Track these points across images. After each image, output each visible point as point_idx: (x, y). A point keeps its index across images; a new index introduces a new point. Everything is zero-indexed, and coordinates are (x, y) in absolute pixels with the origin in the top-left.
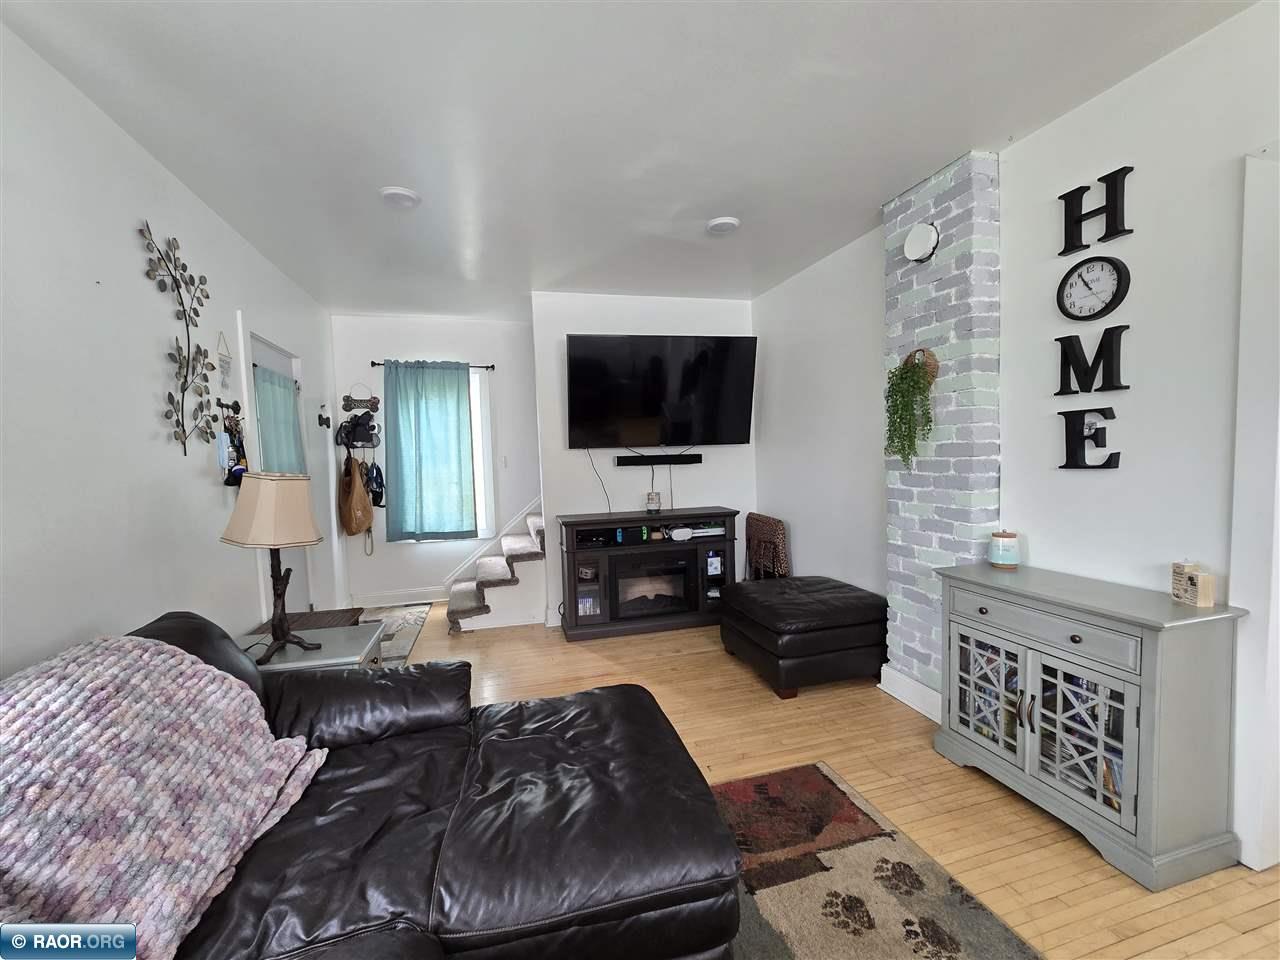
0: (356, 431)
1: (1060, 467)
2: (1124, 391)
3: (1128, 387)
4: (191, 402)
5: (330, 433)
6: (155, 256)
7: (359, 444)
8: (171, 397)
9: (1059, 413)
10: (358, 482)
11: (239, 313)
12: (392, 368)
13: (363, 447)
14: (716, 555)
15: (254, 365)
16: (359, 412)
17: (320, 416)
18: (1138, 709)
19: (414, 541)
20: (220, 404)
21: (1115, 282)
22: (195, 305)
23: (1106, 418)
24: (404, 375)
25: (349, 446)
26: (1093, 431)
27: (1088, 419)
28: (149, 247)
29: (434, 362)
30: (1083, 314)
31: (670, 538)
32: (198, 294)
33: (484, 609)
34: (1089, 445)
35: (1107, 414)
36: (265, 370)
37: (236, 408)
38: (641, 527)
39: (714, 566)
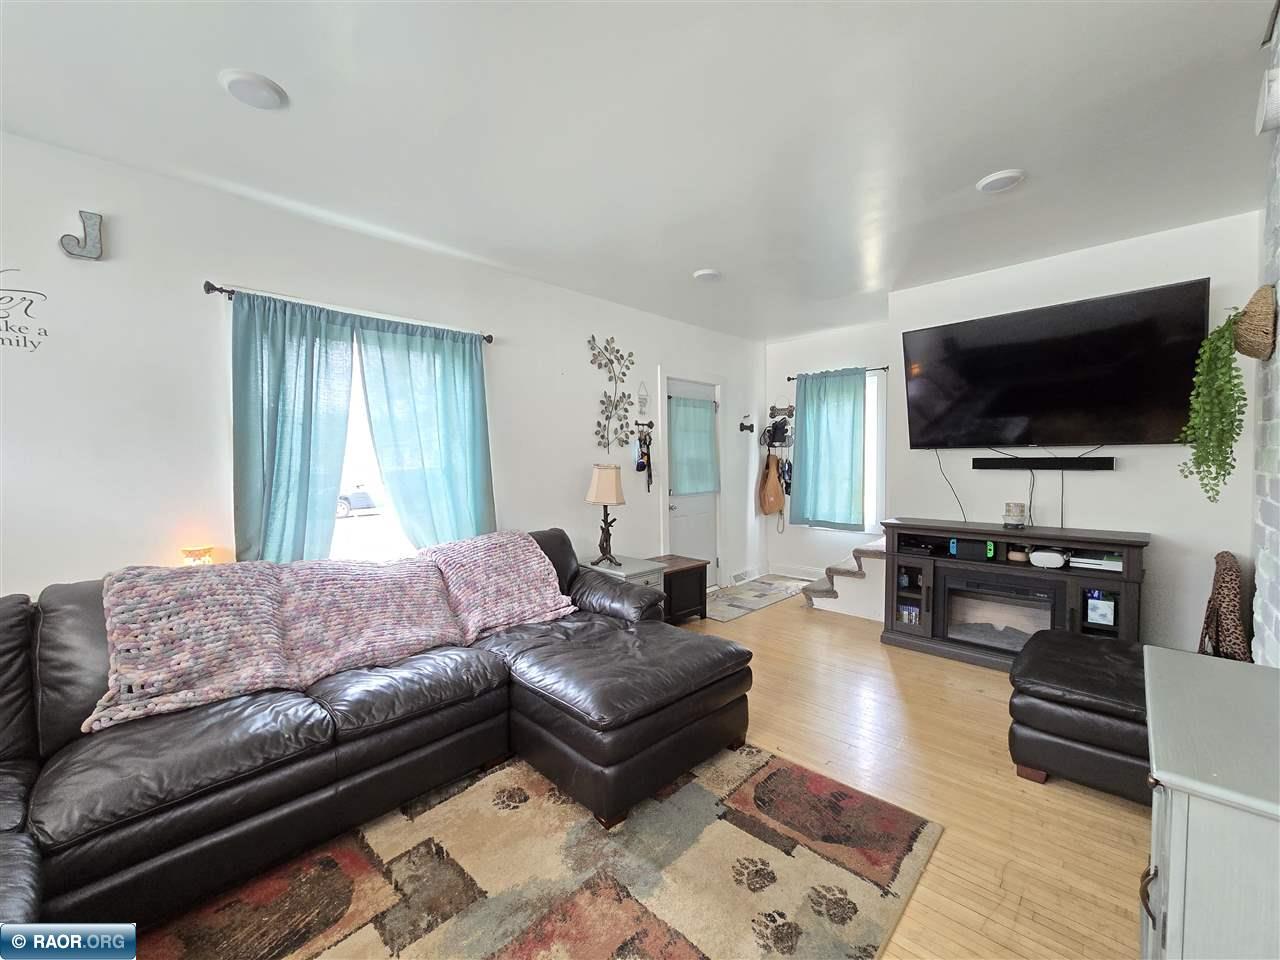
0: (776, 434)
4: (614, 424)
5: (755, 436)
6: (596, 352)
7: (777, 444)
8: (599, 424)
10: (773, 473)
11: (659, 368)
12: (803, 379)
13: (781, 446)
14: (1105, 597)
15: (669, 397)
16: (778, 419)
17: (742, 424)
19: (807, 526)
20: (637, 424)
22: (624, 370)
24: (812, 385)
25: (770, 445)
28: (593, 349)
29: (836, 371)
31: (1028, 563)
32: (627, 363)
33: (831, 593)
36: (679, 399)
37: (650, 425)
38: (985, 542)
39: (1100, 612)
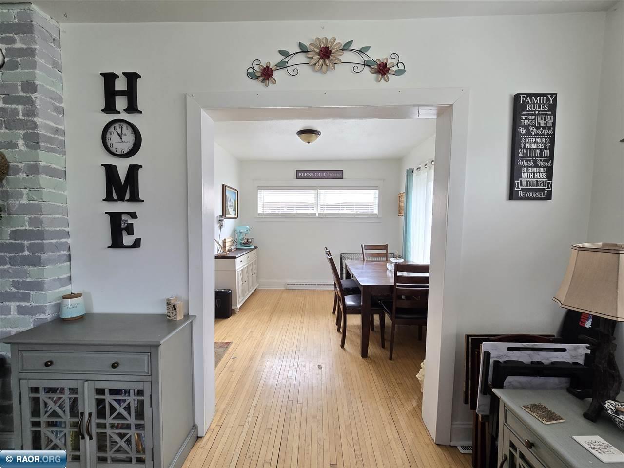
1: (108, 247)
2: (140, 203)
3: (143, 201)
9: (106, 213)
18: (151, 396)
21: (134, 138)
23: (132, 218)
26: (126, 225)
27: (124, 217)
30: (117, 153)
34: (124, 233)
35: (133, 215)
